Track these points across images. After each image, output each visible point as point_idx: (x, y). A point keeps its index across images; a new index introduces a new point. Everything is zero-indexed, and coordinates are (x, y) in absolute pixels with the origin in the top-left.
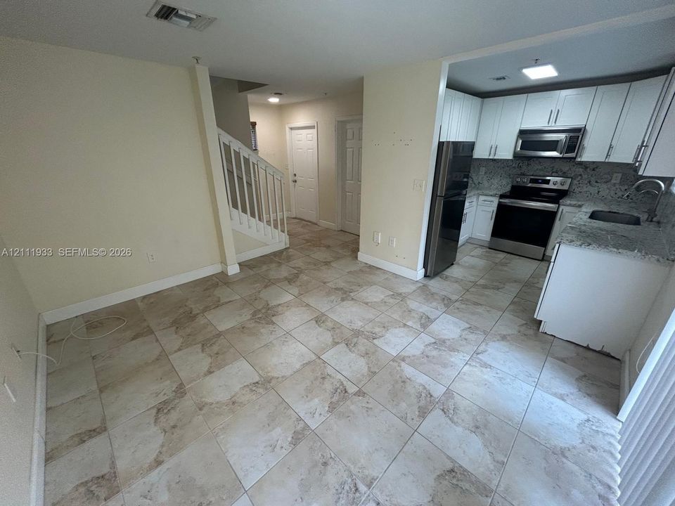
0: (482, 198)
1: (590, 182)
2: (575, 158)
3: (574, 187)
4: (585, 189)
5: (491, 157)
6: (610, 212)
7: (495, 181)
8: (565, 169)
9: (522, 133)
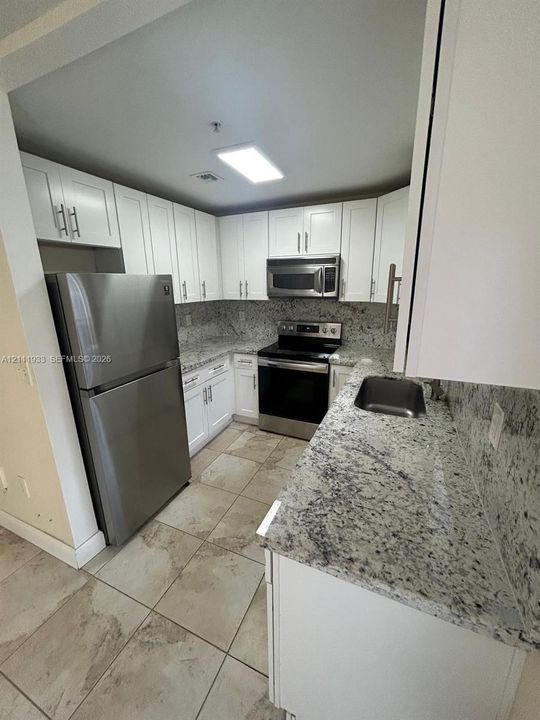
0: (238, 357)
1: (362, 327)
2: (336, 298)
3: (347, 335)
4: (359, 337)
5: (243, 298)
6: (386, 378)
7: (260, 330)
8: (333, 311)
9: (271, 263)
